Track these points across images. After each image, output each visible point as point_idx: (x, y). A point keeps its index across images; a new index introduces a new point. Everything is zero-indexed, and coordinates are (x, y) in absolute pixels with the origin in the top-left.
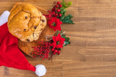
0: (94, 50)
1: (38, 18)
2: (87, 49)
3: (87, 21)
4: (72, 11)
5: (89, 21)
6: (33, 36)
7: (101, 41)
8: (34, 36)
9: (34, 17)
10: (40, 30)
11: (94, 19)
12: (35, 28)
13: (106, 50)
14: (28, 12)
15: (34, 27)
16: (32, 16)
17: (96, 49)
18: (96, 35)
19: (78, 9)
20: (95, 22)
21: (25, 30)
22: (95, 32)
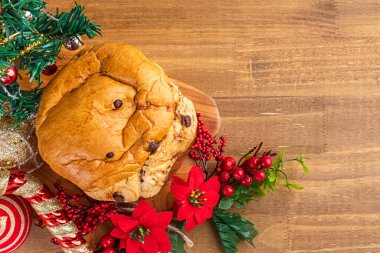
0: (323, 228)
1: (168, 108)
2: (293, 228)
3: (291, 112)
4: (227, 73)
5: (299, 112)
6: (139, 183)
7: (349, 192)
8: (142, 181)
9: (150, 104)
10: (169, 156)
11: (318, 103)
12: (152, 150)
13: (369, 227)
14: (127, 80)
15: (147, 145)
16: (142, 101)
17: (330, 223)
18: (327, 168)
19: (253, 65)
20: (321, 114)
21: (110, 155)
22: (323, 155)
